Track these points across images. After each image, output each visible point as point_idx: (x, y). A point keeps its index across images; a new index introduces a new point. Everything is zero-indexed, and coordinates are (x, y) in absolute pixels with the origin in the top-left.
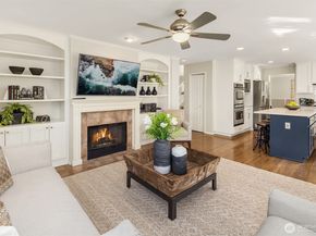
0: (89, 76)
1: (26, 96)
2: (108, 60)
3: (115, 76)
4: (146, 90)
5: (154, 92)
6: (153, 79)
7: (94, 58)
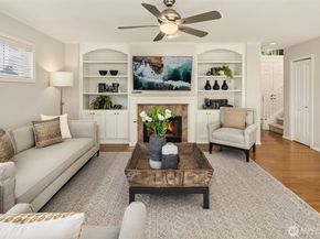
0: (141, 75)
1: (108, 91)
2: (157, 58)
3: (165, 72)
4: (212, 84)
5: (225, 87)
6: (222, 72)
7: (144, 58)
